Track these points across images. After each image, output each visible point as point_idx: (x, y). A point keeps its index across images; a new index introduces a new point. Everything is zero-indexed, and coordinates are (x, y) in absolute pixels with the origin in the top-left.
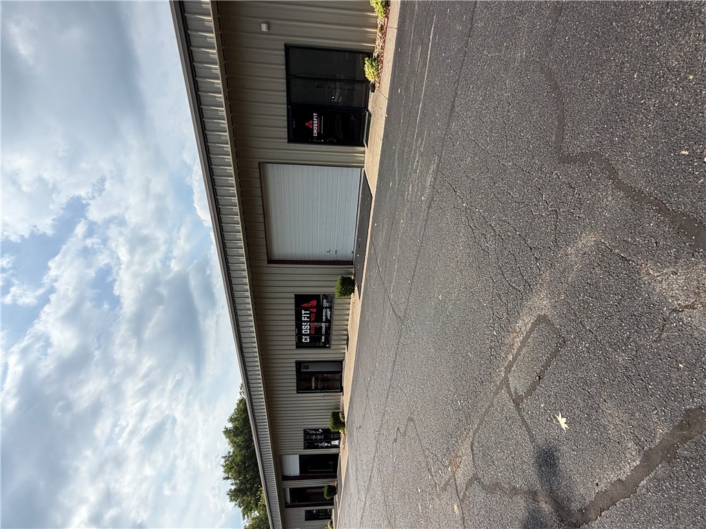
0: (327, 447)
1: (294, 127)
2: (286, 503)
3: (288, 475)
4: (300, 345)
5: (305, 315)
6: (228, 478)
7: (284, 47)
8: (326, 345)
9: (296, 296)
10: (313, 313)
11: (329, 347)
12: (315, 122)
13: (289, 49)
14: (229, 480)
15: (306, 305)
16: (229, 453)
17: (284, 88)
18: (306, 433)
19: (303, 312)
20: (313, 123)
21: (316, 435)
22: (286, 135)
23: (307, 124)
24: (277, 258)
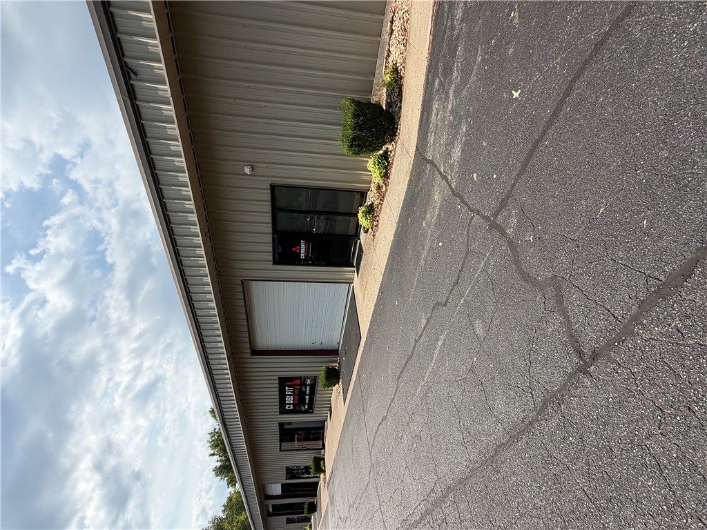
0: (308, 478)
1: (280, 251)
2: (268, 511)
3: (271, 494)
4: (283, 411)
5: (288, 391)
6: (213, 455)
7: (269, 186)
8: (310, 410)
9: (280, 379)
10: (297, 389)
11: (312, 413)
12: (303, 247)
13: (275, 188)
14: (215, 457)
15: (290, 383)
16: (215, 429)
17: (270, 220)
18: (288, 469)
19: (287, 388)
20: (300, 248)
21: (298, 470)
22: (271, 258)
23: (294, 249)
24: (260, 348)
